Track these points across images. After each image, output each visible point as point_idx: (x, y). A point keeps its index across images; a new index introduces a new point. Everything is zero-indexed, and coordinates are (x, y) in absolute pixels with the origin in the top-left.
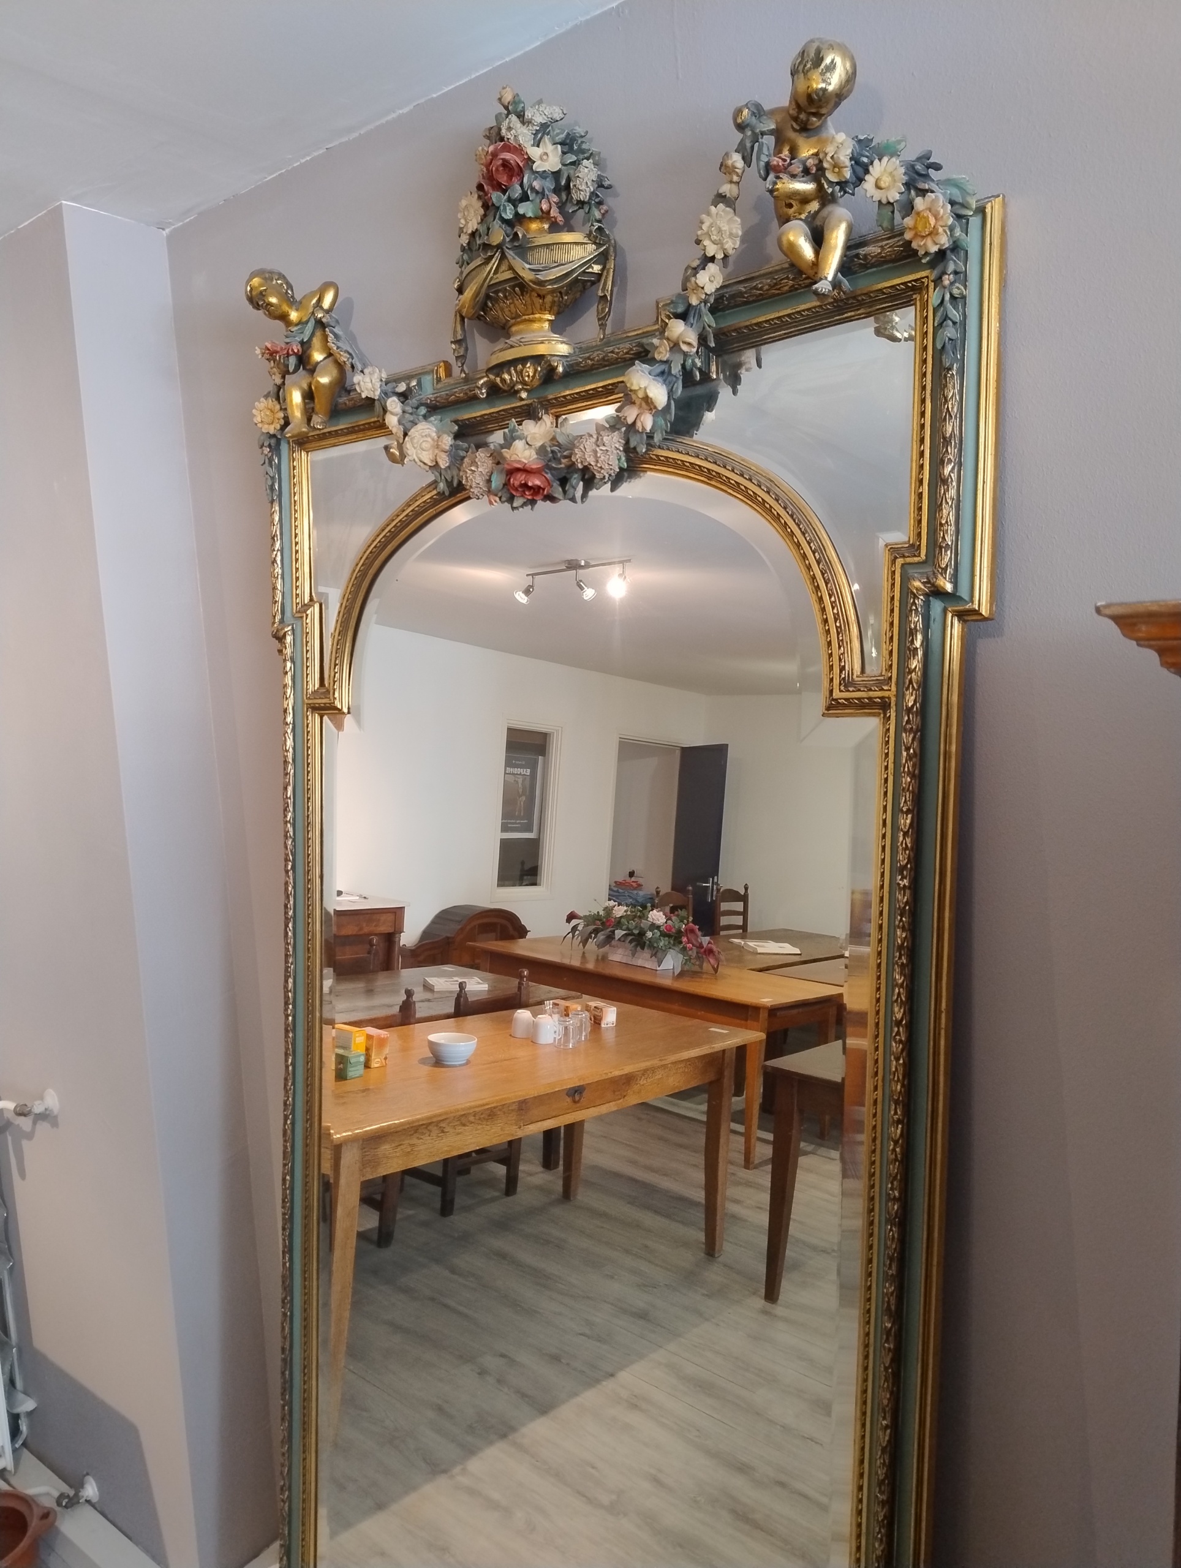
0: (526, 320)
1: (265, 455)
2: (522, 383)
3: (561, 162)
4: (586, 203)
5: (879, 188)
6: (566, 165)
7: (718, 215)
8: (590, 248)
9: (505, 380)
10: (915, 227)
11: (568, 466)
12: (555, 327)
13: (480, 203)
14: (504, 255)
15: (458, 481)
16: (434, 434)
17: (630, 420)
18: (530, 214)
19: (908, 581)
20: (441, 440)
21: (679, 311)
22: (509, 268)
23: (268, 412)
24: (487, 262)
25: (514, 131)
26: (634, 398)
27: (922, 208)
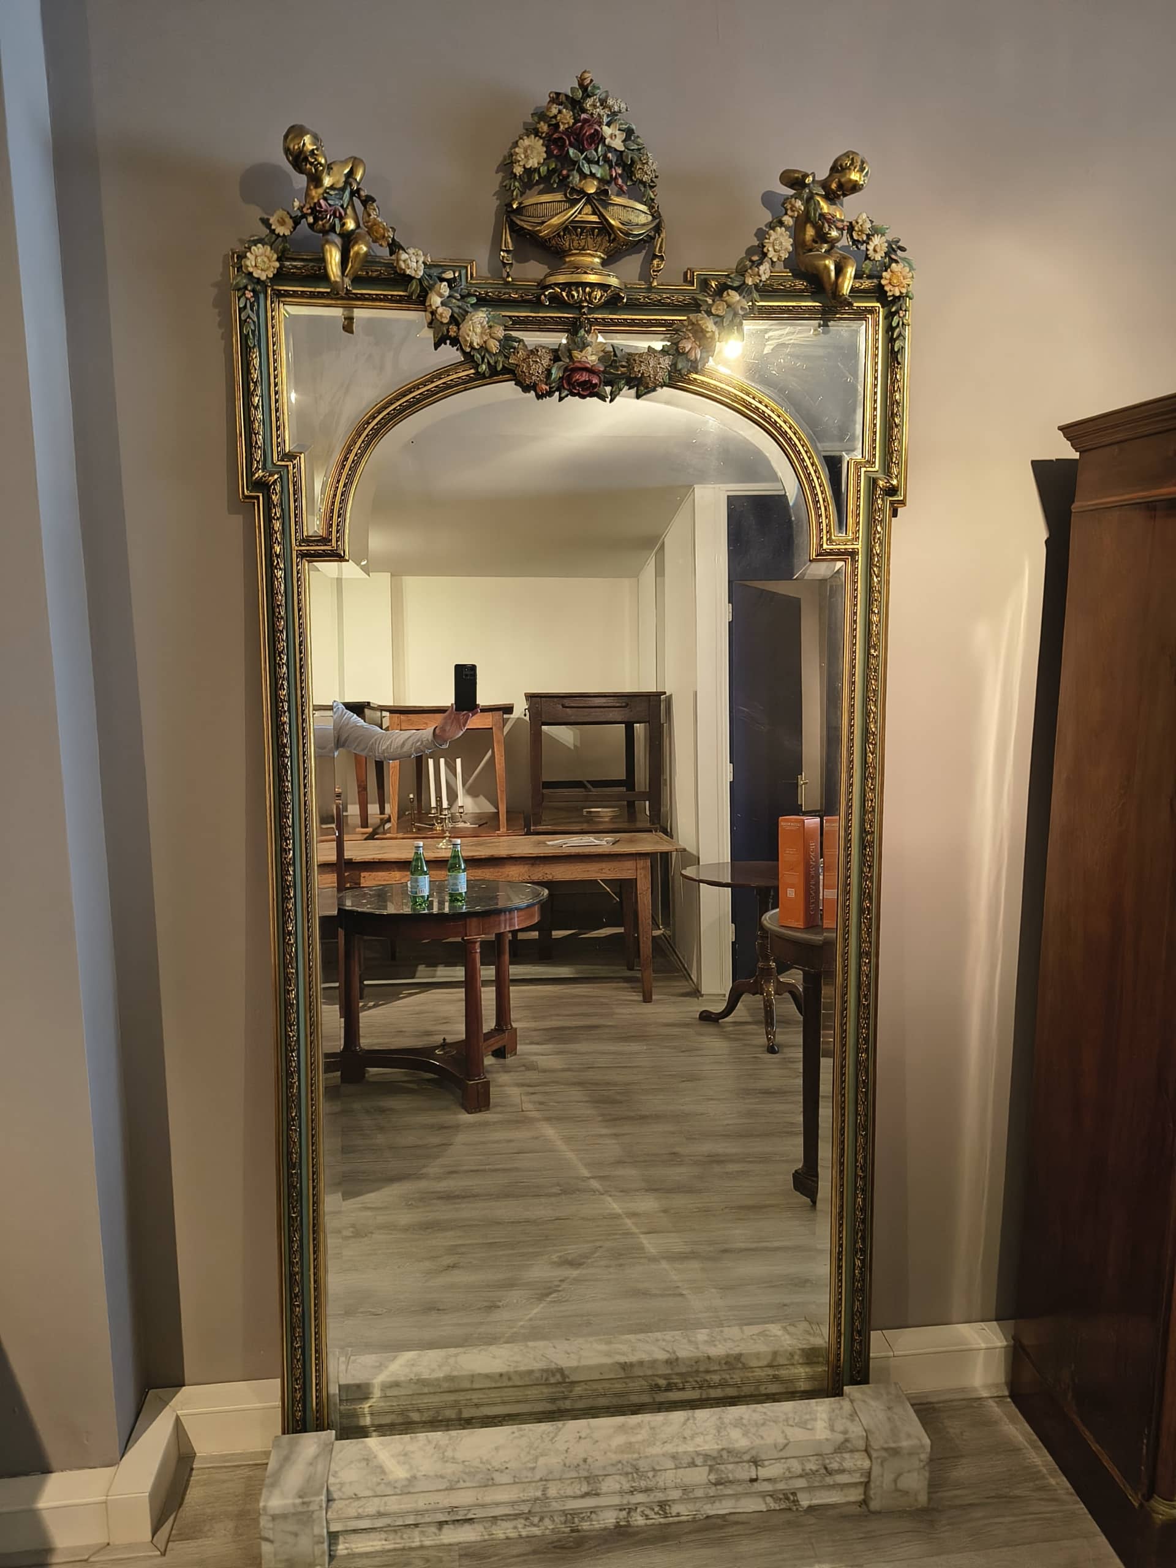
0: (588, 254)
1: (247, 299)
2: (589, 303)
3: (624, 145)
4: (644, 183)
5: (875, 251)
6: (629, 149)
7: (781, 234)
8: (650, 218)
9: (573, 296)
10: (890, 279)
11: (623, 374)
12: (604, 263)
13: (545, 149)
14: (588, 202)
15: (503, 366)
16: (485, 323)
17: (687, 350)
18: (599, 175)
19: (873, 482)
20: (495, 330)
21: (735, 285)
22: (594, 213)
23: (266, 259)
24: (573, 203)
25: (598, 110)
26: (691, 335)
27: (896, 270)
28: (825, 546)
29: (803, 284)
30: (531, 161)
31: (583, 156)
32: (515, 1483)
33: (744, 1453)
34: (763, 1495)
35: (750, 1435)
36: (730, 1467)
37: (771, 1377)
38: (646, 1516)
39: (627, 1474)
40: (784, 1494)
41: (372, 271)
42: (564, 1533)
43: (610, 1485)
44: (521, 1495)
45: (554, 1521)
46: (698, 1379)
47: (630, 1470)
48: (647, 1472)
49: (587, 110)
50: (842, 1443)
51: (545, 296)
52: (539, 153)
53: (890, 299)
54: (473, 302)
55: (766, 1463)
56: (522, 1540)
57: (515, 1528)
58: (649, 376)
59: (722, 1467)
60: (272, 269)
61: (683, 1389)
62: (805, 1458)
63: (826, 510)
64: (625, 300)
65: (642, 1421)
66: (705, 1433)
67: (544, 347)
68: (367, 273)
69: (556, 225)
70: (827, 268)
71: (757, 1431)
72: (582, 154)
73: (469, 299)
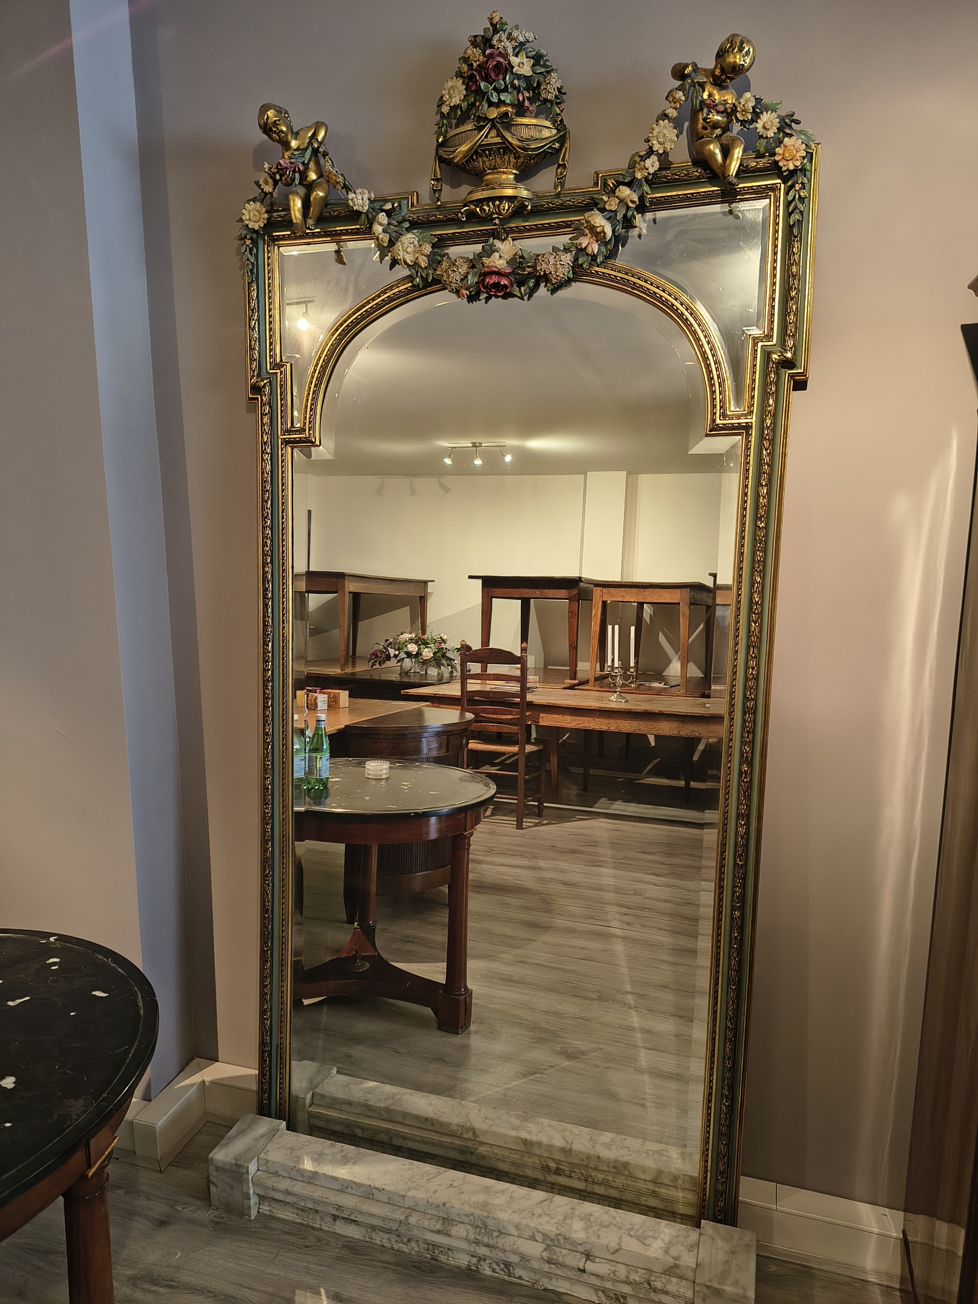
0: (500, 172)
1: (247, 245)
2: (497, 214)
3: (532, 71)
4: (551, 102)
5: (764, 128)
6: (536, 74)
7: (665, 127)
8: (554, 131)
9: (485, 210)
10: (783, 154)
11: (530, 273)
12: (518, 179)
13: (464, 87)
14: (493, 126)
15: (433, 277)
16: (416, 242)
17: (584, 246)
18: (508, 102)
19: (767, 355)
20: (423, 247)
21: (626, 181)
22: (498, 136)
23: (256, 213)
24: (480, 129)
25: (503, 43)
26: (587, 232)
27: (788, 144)
28: (718, 421)
29: (697, 171)
30: (454, 100)
31: (492, 87)
32: (389, 1203)
33: (579, 1244)
34: (597, 1289)
35: (590, 1231)
36: (565, 1252)
37: (651, 1192)
38: (493, 1269)
39: (477, 1227)
40: (615, 1294)
41: (333, 212)
42: (426, 1258)
43: (459, 1231)
44: (389, 1214)
45: (419, 1245)
46: (584, 1172)
47: (480, 1225)
48: (494, 1231)
49: (495, 45)
50: (671, 1267)
51: (462, 213)
52: (460, 91)
53: (784, 174)
54: (406, 226)
55: (597, 1260)
56: (391, 1251)
57: (389, 1240)
58: (550, 273)
59: (558, 1250)
60: (262, 220)
61: (571, 1177)
62: (634, 1268)
63: (720, 386)
64: (529, 207)
65: (507, 1189)
66: (553, 1216)
67: (462, 258)
68: (330, 213)
69: (464, 151)
70: (713, 155)
71: (598, 1230)
72: (491, 86)
73: (404, 224)
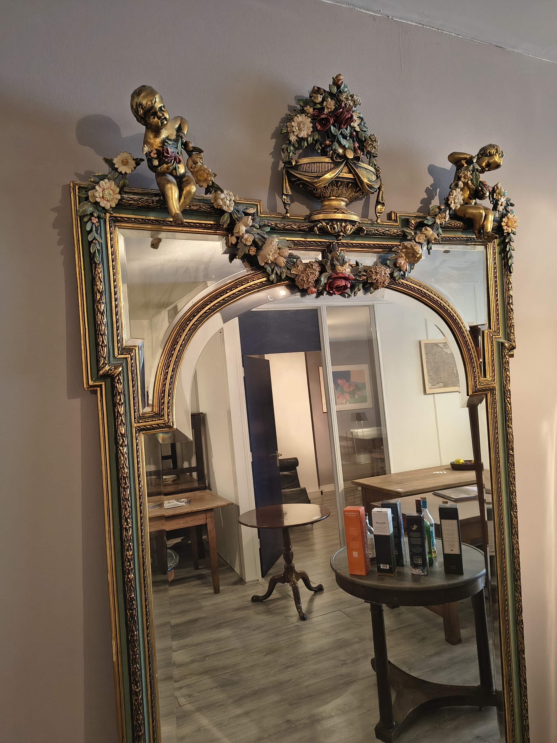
1: (93, 223)
2: (344, 233)
3: (360, 128)
4: (371, 154)
5: (501, 205)
9: (334, 228)
10: (507, 223)
12: (348, 206)
13: (312, 125)
14: (347, 164)
16: (276, 245)
17: (402, 265)
18: (347, 146)
19: (501, 345)
20: (283, 250)
21: (429, 224)
22: (351, 172)
23: (111, 192)
24: (337, 165)
26: (403, 255)
27: (508, 217)
28: (478, 386)
29: (459, 224)
30: (302, 133)
31: (340, 132)
41: (194, 206)
49: (342, 101)
51: (317, 227)
52: (308, 128)
53: (505, 234)
54: (268, 231)
60: (115, 200)
67: (313, 262)
69: (327, 179)
73: (265, 229)
